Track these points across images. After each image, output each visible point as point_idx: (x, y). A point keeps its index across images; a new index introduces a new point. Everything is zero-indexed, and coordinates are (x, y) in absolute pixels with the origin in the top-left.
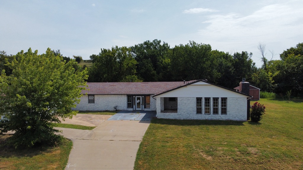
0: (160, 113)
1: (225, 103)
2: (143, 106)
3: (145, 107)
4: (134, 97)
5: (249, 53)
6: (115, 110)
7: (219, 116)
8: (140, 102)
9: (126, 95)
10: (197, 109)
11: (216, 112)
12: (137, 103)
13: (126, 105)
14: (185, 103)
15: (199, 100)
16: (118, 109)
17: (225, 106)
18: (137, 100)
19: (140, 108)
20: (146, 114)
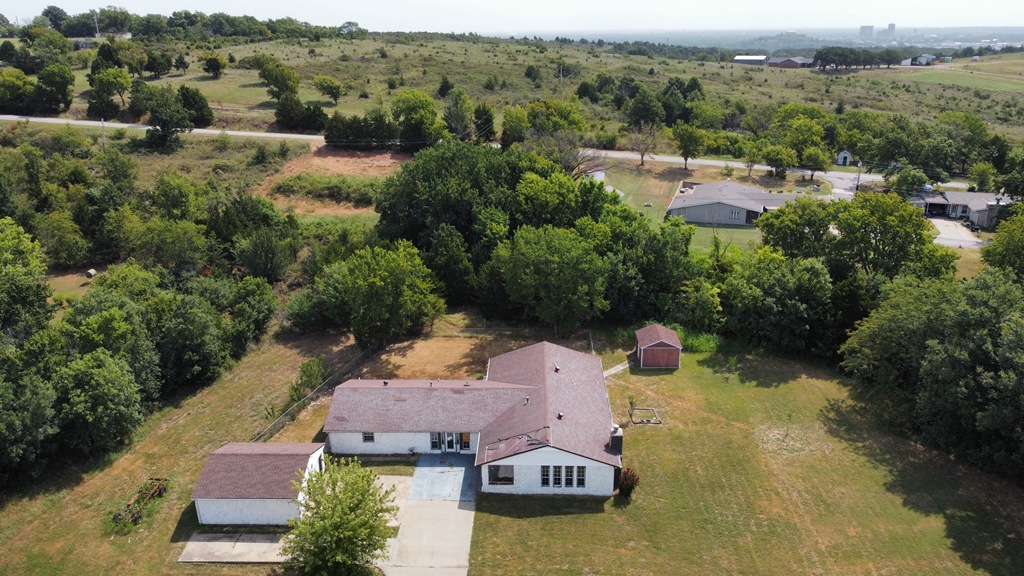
0: (488, 486)
1: (583, 472)
2: (458, 446)
3: (461, 449)
4: (443, 433)
6: (411, 453)
7: (575, 490)
8: (452, 441)
9: (429, 433)
10: (543, 479)
11: (569, 483)
12: (448, 441)
13: (429, 445)
14: (525, 473)
15: (545, 469)
16: (415, 452)
17: (582, 476)
18: (448, 436)
19: (453, 448)
20: (463, 469)
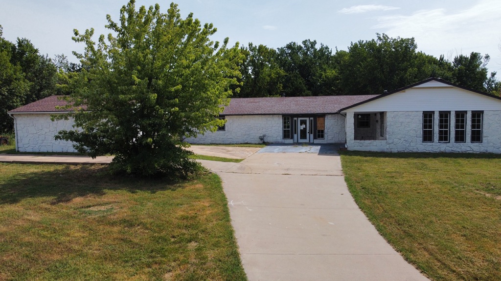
0: (354, 141)
1: (479, 121)
2: (312, 136)
3: (315, 138)
4: (296, 119)
5: (483, 55)
6: (261, 142)
7: (468, 146)
8: (305, 129)
9: (281, 116)
10: (425, 132)
12: (301, 130)
13: (281, 134)
14: (402, 123)
15: (428, 116)
16: (266, 141)
17: (479, 127)
18: (301, 125)
19: (306, 139)
